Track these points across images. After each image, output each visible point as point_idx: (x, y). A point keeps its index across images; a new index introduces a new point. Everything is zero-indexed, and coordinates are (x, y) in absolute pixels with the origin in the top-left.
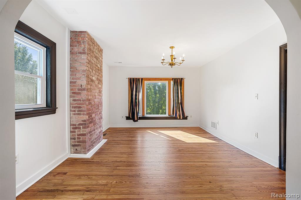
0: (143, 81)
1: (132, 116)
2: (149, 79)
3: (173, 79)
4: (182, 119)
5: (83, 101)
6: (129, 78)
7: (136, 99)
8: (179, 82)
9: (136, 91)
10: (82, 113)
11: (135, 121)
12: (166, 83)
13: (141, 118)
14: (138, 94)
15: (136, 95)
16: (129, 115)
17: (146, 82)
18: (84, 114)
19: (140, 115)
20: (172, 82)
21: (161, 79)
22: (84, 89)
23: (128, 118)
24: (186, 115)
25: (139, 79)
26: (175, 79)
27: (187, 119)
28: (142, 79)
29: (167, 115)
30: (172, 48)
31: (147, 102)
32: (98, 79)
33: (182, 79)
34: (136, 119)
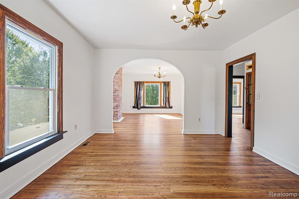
0: (144, 83)
1: (137, 106)
2: (148, 82)
3: (163, 82)
4: (169, 108)
5: (117, 96)
6: (135, 82)
7: (139, 95)
8: (167, 84)
9: (139, 90)
10: (116, 101)
11: (138, 109)
12: (159, 84)
13: (142, 107)
14: (140, 92)
15: (139, 93)
16: (135, 105)
17: (146, 84)
18: (117, 102)
19: (142, 105)
20: (162, 84)
21: (155, 82)
22: (117, 91)
23: (134, 107)
24: (171, 105)
25: (141, 82)
26: (164, 82)
27: (172, 108)
28: (143, 82)
29: (159, 106)
30: (160, 68)
31: (146, 97)
32: (121, 84)
33: (169, 82)
34: (139, 108)
